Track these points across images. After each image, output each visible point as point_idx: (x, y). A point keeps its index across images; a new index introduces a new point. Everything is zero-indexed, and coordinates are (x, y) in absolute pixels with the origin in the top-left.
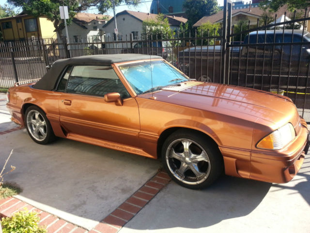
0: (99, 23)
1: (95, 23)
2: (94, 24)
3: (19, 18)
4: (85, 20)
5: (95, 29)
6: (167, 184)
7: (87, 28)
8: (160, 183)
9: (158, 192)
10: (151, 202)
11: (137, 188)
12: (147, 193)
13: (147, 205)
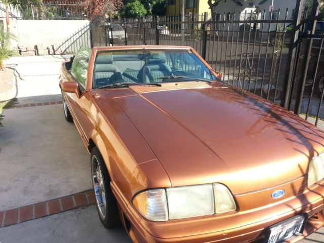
2: (251, 1)
5: (251, 6)
7: (242, 5)
8: (88, 200)
9: (69, 210)
10: (50, 216)
11: (63, 195)
12: (61, 205)
13: (41, 219)
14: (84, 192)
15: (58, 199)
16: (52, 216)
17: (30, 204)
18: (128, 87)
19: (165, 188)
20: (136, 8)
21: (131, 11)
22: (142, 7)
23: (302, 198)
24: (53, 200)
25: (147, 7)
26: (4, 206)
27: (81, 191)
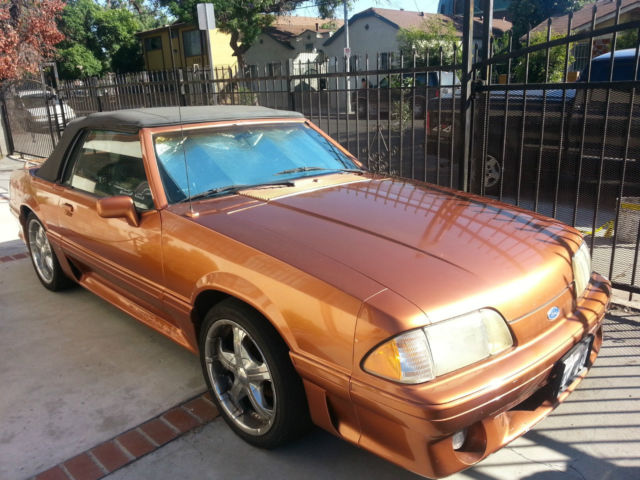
0: (318, 36)
1: (309, 37)
2: (308, 40)
3: (174, 29)
4: (292, 31)
5: (309, 48)
6: (207, 423)
7: (293, 48)
8: (195, 416)
9: (172, 440)
10: (138, 462)
11: (139, 420)
12: (148, 438)
13: (123, 469)
14: (180, 405)
15: (135, 428)
16: (143, 459)
17: (80, 451)
18: (235, 193)
19: (422, 328)
20: (78, 58)
21: (66, 65)
22: (90, 55)
23: (582, 319)
24: (124, 433)
25: (99, 56)
26: (22, 469)
27: (173, 405)
